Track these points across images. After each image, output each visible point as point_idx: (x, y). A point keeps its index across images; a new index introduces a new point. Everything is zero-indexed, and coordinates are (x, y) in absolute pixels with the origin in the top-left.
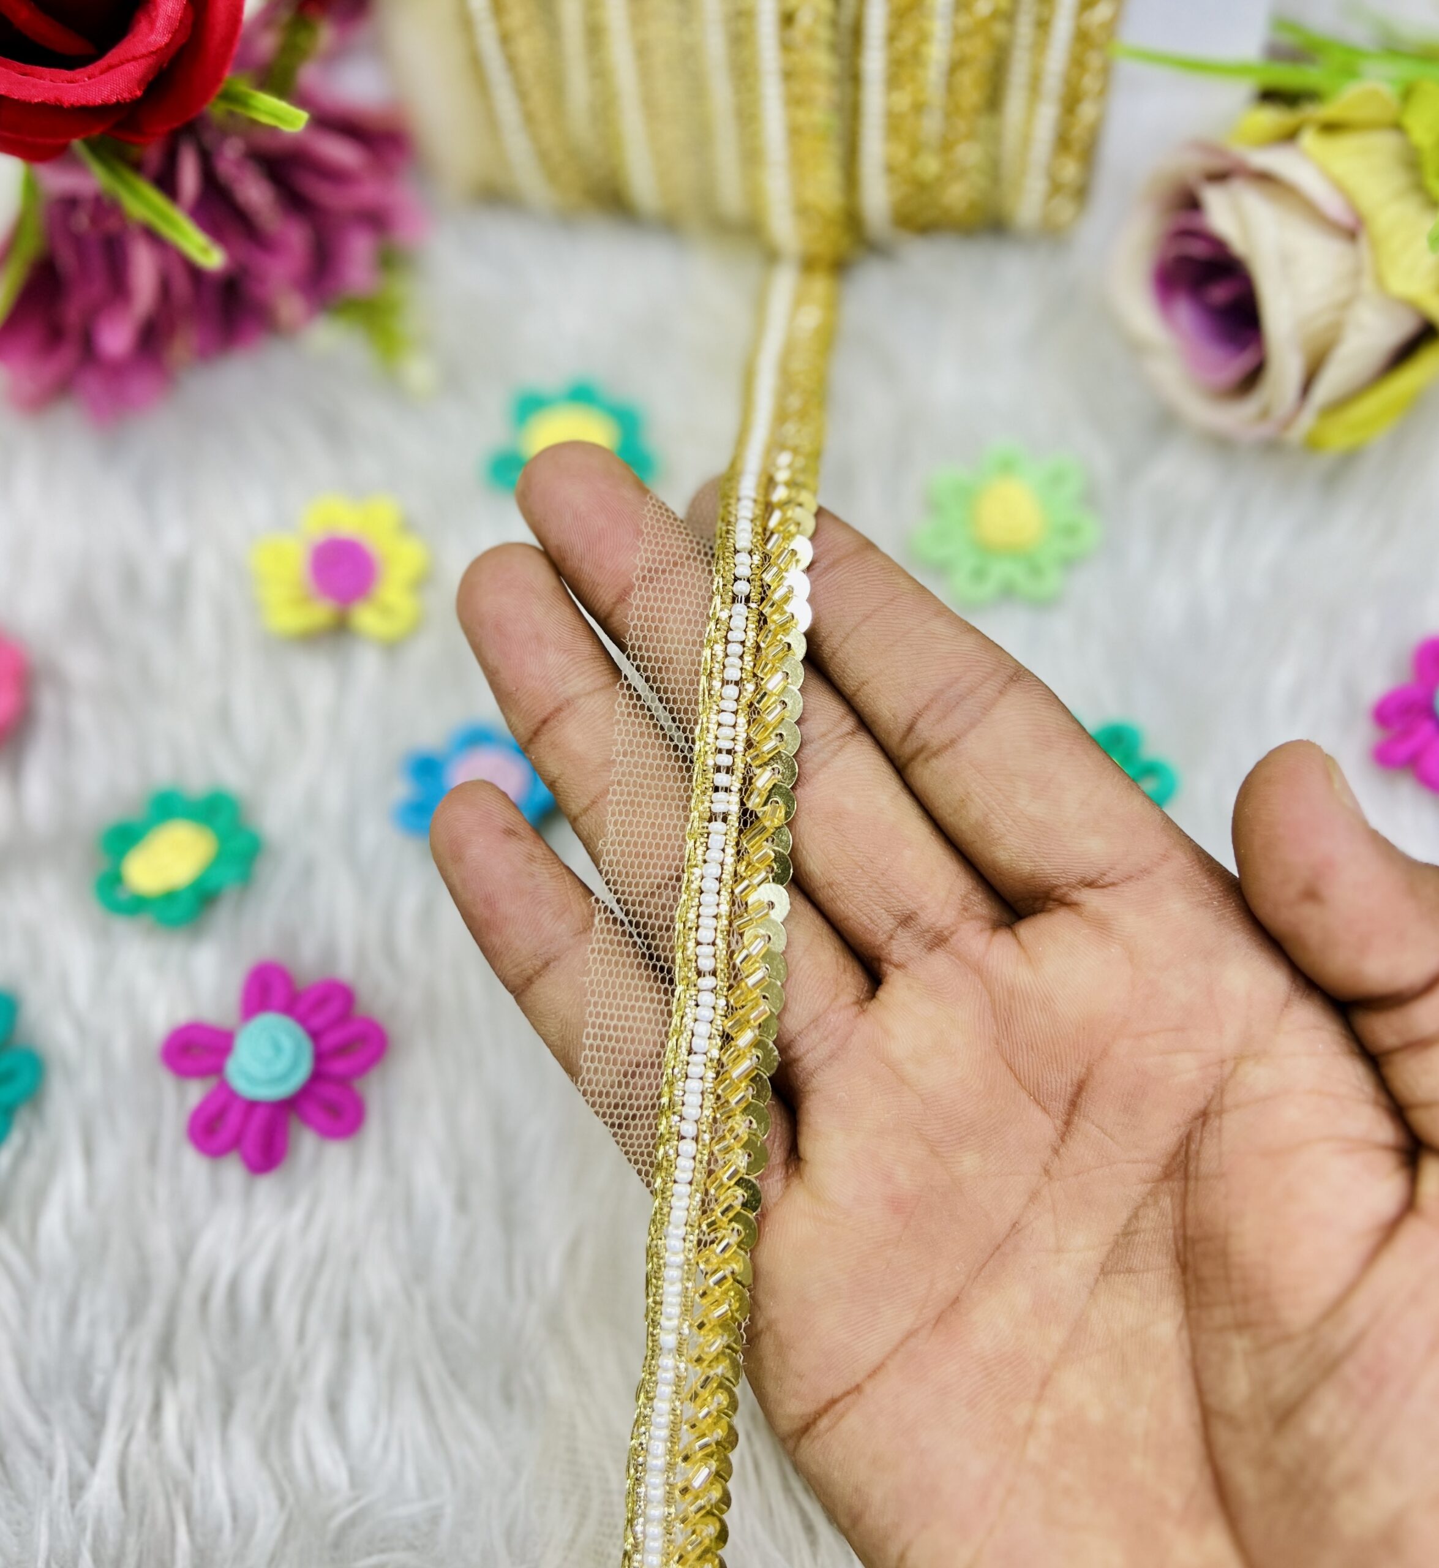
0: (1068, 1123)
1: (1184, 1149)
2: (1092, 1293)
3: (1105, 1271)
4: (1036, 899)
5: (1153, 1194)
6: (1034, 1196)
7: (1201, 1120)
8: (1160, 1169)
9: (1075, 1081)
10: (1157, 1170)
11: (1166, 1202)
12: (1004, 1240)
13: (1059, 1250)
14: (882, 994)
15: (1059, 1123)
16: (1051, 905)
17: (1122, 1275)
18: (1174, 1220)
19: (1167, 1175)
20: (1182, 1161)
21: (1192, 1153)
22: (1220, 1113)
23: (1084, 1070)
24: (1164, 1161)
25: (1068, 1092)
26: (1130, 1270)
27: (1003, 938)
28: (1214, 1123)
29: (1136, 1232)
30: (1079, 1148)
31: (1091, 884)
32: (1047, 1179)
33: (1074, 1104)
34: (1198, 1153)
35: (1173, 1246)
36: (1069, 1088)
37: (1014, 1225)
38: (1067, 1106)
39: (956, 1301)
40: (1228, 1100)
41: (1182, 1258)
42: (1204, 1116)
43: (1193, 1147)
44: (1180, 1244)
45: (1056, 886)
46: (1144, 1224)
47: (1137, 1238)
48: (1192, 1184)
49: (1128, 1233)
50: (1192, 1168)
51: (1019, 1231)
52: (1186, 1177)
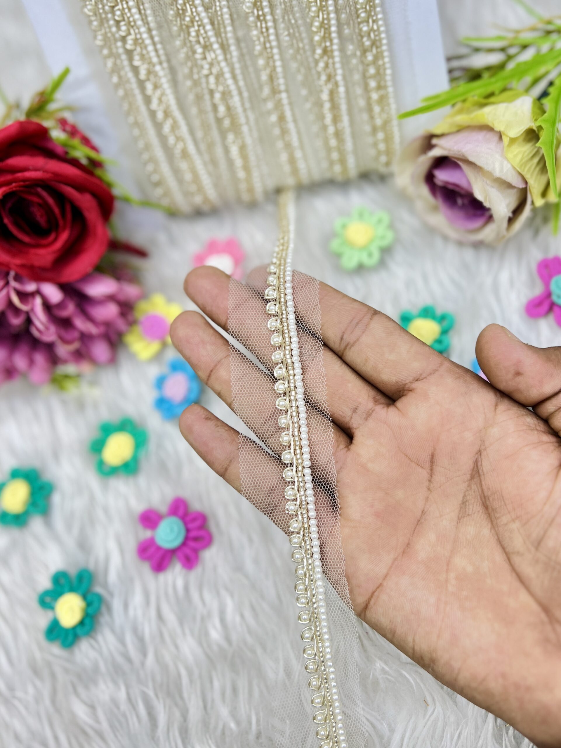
0: (431, 470)
1: (476, 465)
2: (457, 528)
3: (459, 519)
4: (400, 391)
5: (469, 486)
6: (427, 499)
7: (479, 454)
8: (469, 476)
9: (430, 453)
10: (468, 477)
11: (474, 487)
12: (420, 518)
13: (441, 516)
14: (354, 441)
15: (428, 471)
16: (405, 392)
17: (466, 518)
18: (479, 492)
19: (472, 477)
20: (476, 470)
21: (479, 467)
22: (485, 449)
23: (432, 448)
24: (470, 473)
25: (429, 458)
26: (468, 515)
27: (392, 409)
28: (484, 453)
29: (467, 501)
30: (439, 478)
31: (417, 380)
32: (430, 492)
33: (432, 462)
34: (481, 465)
35: (481, 502)
36: (429, 457)
37: (423, 512)
38: (430, 463)
39: (408, 545)
40: (487, 444)
41: (485, 505)
42: (479, 452)
43: (479, 464)
44: (483, 500)
45: (406, 384)
46: (469, 497)
47: (467, 503)
48: (482, 478)
49: (464, 503)
50: (481, 471)
51: (425, 513)
52: (479, 476)
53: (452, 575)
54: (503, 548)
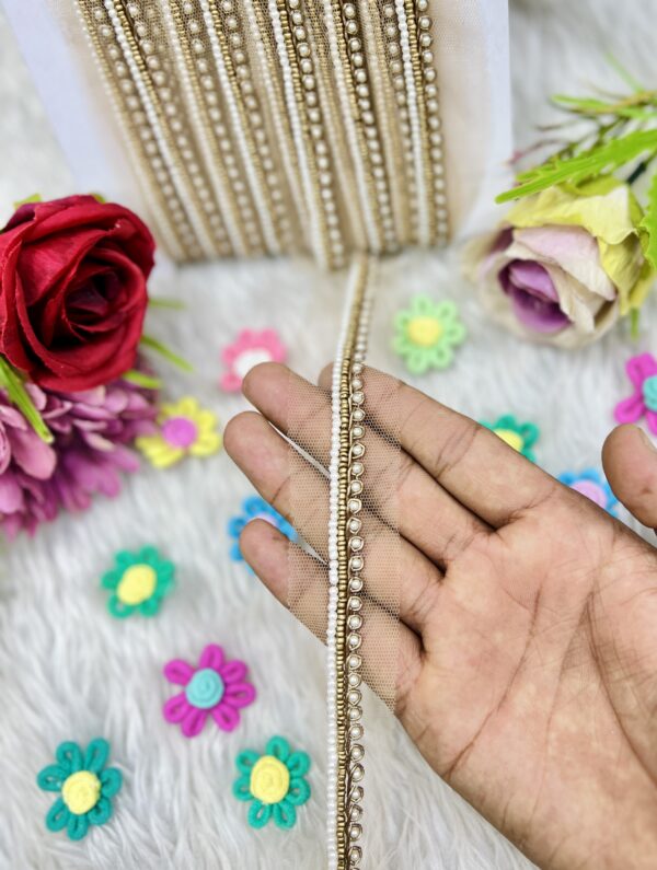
0: (536, 611)
1: (586, 610)
2: (560, 680)
3: (564, 669)
4: (503, 520)
5: (577, 632)
6: (528, 644)
7: (591, 597)
8: (578, 621)
9: (536, 592)
10: (576, 621)
11: (584, 634)
12: (520, 666)
13: (542, 665)
14: (448, 574)
15: (532, 611)
16: (512, 520)
17: (572, 668)
18: (588, 639)
19: (581, 623)
20: (587, 615)
21: (590, 611)
22: (599, 592)
23: (539, 586)
24: (579, 617)
25: (534, 596)
26: (574, 666)
27: (494, 537)
28: (597, 596)
29: (573, 649)
30: (543, 620)
31: (527, 508)
32: (532, 636)
33: (537, 601)
34: (593, 610)
35: (590, 651)
37: (522, 659)
38: (534, 603)
39: (504, 698)
40: (601, 586)
41: (595, 656)
42: (592, 594)
43: (591, 608)
44: (593, 650)
45: (513, 512)
46: (577, 645)
47: (574, 652)
48: (593, 623)
49: (570, 651)
50: (592, 617)
51: (525, 661)
52: (590, 621)
53: (553, 735)
54: (614, 709)
